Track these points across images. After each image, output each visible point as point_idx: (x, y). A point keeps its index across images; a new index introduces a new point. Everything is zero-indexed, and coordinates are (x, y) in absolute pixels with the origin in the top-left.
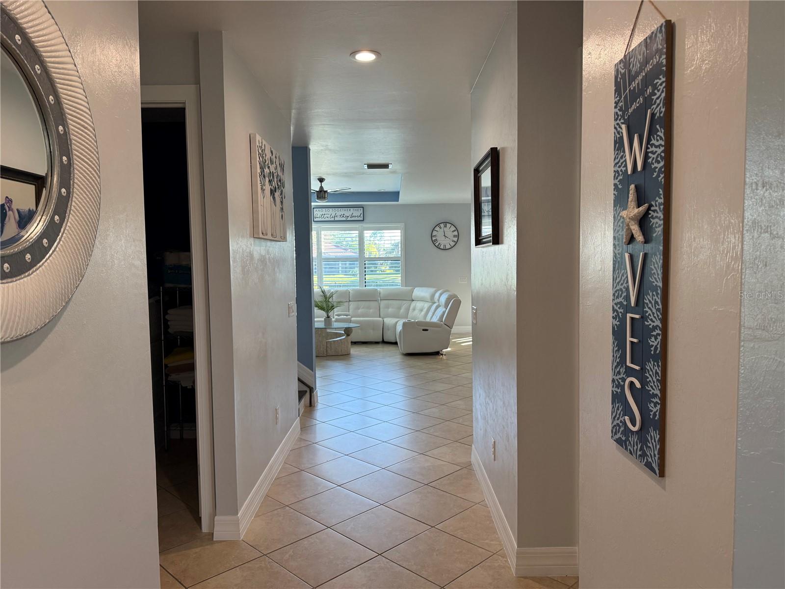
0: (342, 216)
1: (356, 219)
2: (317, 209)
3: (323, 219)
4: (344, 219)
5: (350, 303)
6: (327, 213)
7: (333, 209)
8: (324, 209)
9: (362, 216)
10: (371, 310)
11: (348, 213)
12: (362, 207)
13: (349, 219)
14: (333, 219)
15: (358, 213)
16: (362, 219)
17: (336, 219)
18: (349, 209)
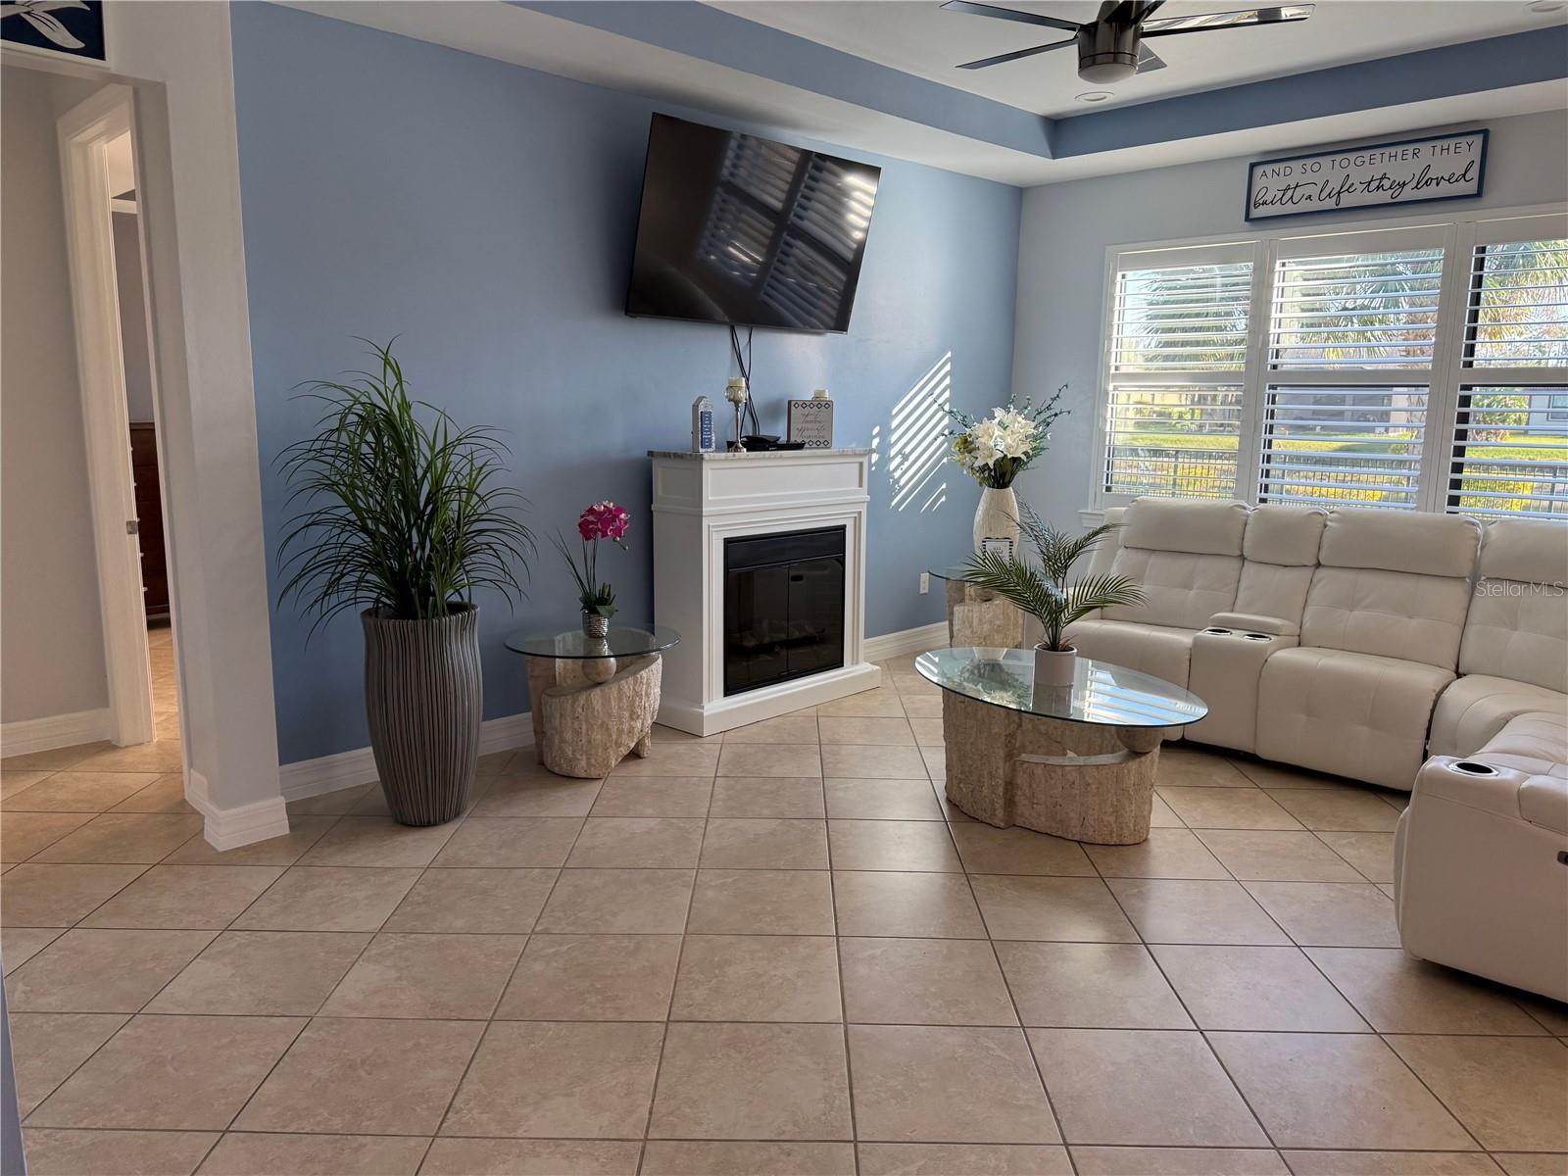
0: (1374, 185)
1: (1445, 190)
2: (1268, 168)
3: (1290, 209)
4: (1384, 197)
5: (1321, 573)
6: (1310, 177)
7: (1339, 158)
8: (1296, 165)
9: (1474, 173)
10: (1414, 623)
11: (1401, 167)
12: (1481, 132)
13: (1408, 194)
14: (1330, 204)
15: (1454, 161)
16: (1471, 187)
17: (1347, 200)
18: (1411, 148)
